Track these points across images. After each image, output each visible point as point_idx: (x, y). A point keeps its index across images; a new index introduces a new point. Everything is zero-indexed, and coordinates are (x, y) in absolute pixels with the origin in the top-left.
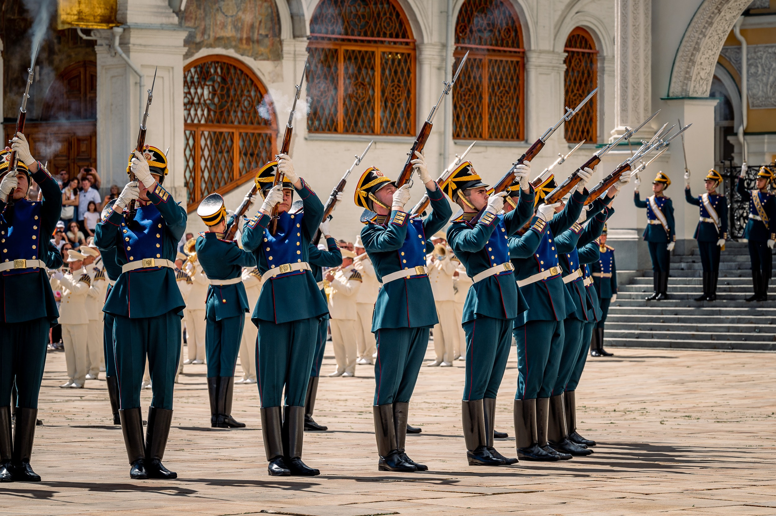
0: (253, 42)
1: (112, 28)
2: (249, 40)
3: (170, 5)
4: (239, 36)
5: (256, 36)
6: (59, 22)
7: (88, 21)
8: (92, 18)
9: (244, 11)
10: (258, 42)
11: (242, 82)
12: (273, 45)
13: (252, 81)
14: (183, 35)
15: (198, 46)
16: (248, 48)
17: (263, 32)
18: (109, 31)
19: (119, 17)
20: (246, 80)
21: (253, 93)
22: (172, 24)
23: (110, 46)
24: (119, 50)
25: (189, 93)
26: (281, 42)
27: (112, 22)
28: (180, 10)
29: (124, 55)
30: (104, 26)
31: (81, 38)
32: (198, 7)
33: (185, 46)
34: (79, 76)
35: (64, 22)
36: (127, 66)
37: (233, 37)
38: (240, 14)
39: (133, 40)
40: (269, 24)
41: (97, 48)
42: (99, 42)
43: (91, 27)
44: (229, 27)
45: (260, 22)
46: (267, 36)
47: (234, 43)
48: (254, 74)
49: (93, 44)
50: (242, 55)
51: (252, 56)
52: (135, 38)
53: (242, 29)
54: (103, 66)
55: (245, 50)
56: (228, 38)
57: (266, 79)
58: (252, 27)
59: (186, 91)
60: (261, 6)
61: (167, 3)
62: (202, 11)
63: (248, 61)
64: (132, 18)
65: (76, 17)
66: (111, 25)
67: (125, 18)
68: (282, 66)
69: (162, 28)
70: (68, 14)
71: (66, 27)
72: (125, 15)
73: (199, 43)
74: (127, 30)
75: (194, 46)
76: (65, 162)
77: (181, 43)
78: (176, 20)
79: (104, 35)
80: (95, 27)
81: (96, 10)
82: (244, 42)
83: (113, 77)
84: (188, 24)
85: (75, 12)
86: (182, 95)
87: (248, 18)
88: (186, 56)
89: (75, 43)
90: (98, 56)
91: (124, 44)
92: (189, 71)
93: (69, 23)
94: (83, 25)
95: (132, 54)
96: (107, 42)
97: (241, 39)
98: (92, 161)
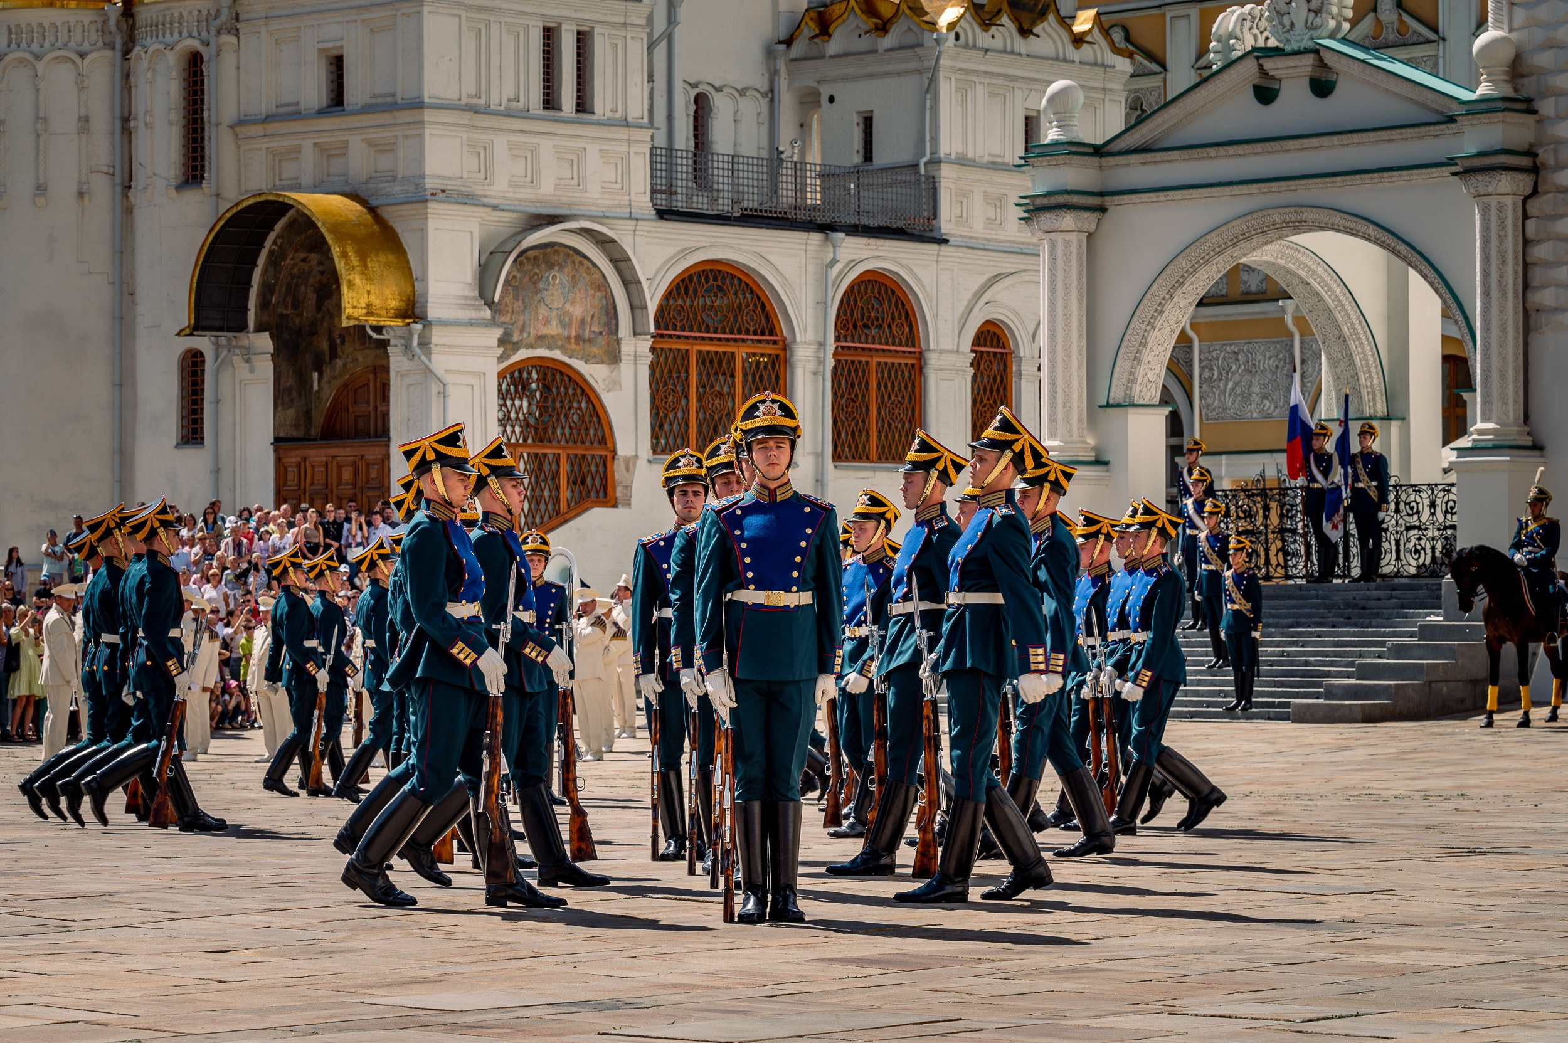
0: (584, 341)
1: (408, 324)
2: (579, 339)
3: (481, 295)
4: (566, 333)
5: (587, 334)
6: (344, 317)
7: (379, 315)
8: (384, 312)
9: (573, 303)
10: (590, 341)
11: (571, 392)
12: (608, 344)
13: (583, 390)
14: (498, 332)
15: (516, 347)
16: (578, 348)
17: (596, 328)
18: (406, 328)
19: (417, 311)
20: (574, 389)
21: (583, 405)
22: (483, 319)
23: (407, 347)
24: (418, 351)
25: (505, 405)
26: (618, 341)
27: (409, 317)
28: (493, 302)
29: (423, 358)
30: (399, 322)
31: (370, 337)
32: (516, 298)
33: (499, 346)
34: (368, 385)
35: (349, 318)
36: (428, 371)
37: (558, 335)
38: (567, 306)
39: (435, 340)
40: (604, 319)
41: (390, 350)
42: (392, 342)
43: (382, 323)
44: (554, 323)
45: (593, 316)
46: (601, 333)
47: (560, 343)
48: (585, 380)
49: (384, 344)
50: (570, 357)
51: (582, 359)
52: (437, 337)
53: (570, 325)
54: (397, 372)
55: (573, 351)
56: (552, 337)
57: (599, 388)
58: (582, 322)
59: (501, 402)
60: (594, 296)
61: (476, 293)
62: (520, 303)
63: (578, 364)
64: (434, 311)
65: (364, 311)
66: (407, 321)
67: (425, 313)
68: (619, 371)
69: (471, 323)
70: (355, 307)
71: (352, 323)
72: (425, 307)
73: (517, 343)
74: (428, 325)
75: (510, 346)
76: (350, 492)
77: (496, 343)
78: (488, 314)
79: (400, 332)
80: (388, 323)
81: (389, 302)
82: (573, 341)
83: (409, 386)
84: (503, 319)
85: (364, 305)
86: (497, 408)
87: (577, 311)
88: (501, 359)
89: (363, 344)
90: (392, 359)
91: (425, 344)
92: (505, 377)
93: (356, 319)
94: (373, 321)
95: (434, 357)
96: (403, 342)
97: (569, 338)
98: (384, 490)
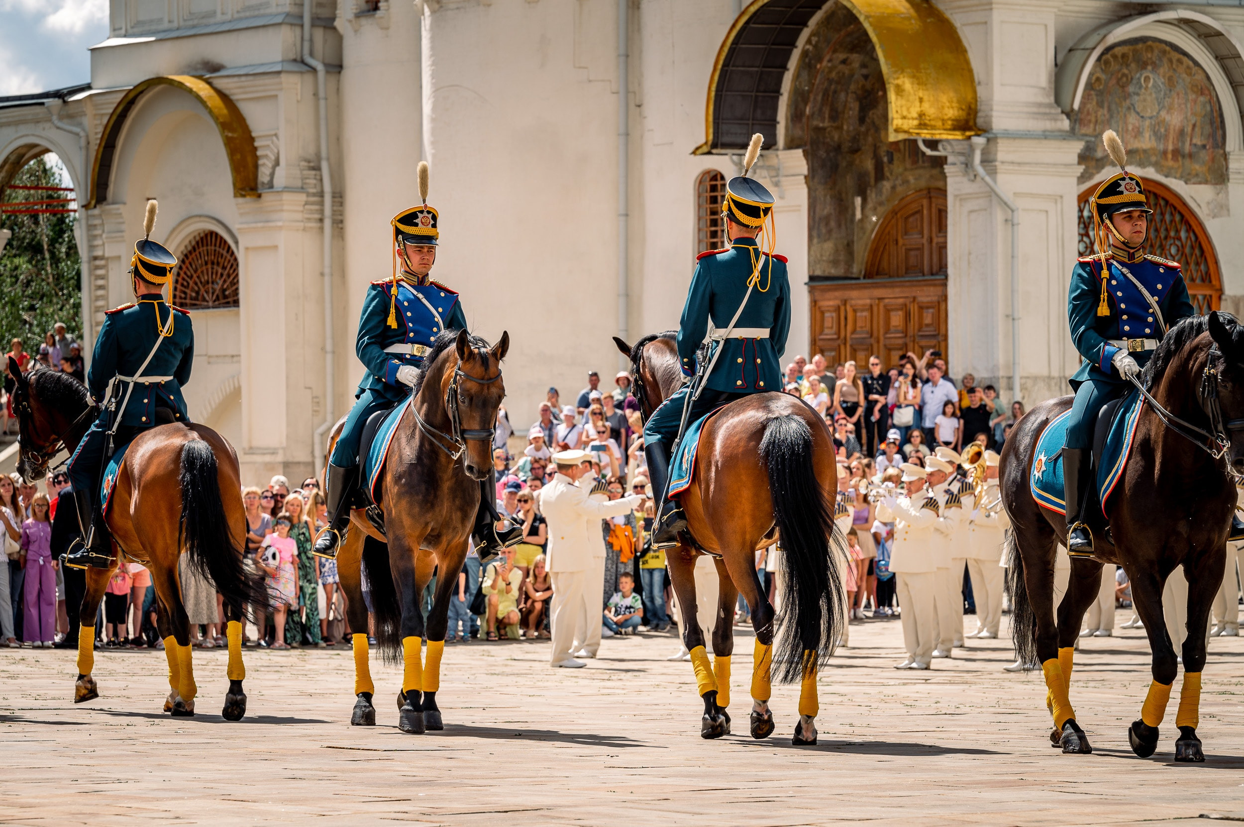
0: (1183, 156)
1: (969, 138)
2: (1177, 153)
3: (1058, 101)
4: (1161, 147)
5: (1187, 148)
6: (891, 129)
7: (933, 127)
8: (940, 124)
9: (1170, 110)
10: (1191, 156)
11: (1168, 217)
12: (1213, 160)
13: (1182, 216)
14: (1077, 146)
15: (1101, 163)
16: (1176, 165)
17: (1198, 141)
18: (965, 143)
19: (980, 121)
20: (1172, 214)
21: (1183, 234)
22: (1060, 131)
23: (968, 165)
24: (980, 170)
25: (1088, 235)
26: (1225, 156)
27: (970, 129)
28: (1072, 110)
29: (988, 179)
30: (958, 135)
31: (924, 154)
32: (1100, 105)
33: (1079, 163)
34: (919, 212)
35: (897, 131)
36: (992, 194)
37: (1153, 149)
38: (1163, 113)
39: (1001, 156)
40: (1208, 129)
41: (947, 169)
42: (950, 159)
43: (938, 137)
44: (1147, 135)
45: (1194, 126)
46: (1204, 146)
47: (1153, 159)
48: (1185, 204)
49: (940, 162)
50: (1167, 176)
51: (1181, 178)
52: (1004, 152)
53: (1166, 137)
54: (956, 196)
55: (1171, 168)
56: (1145, 151)
57: (1202, 213)
58: (1182, 133)
59: (1082, 232)
60: (1195, 101)
61: (1052, 99)
62: (1105, 111)
63: (1176, 185)
64: (1000, 122)
65: (916, 122)
66: (968, 133)
67: (989, 123)
68: (1227, 193)
69: (1046, 136)
70: (904, 118)
71: (901, 137)
72: (989, 117)
73: (1102, 159)
74: (991, 141)
75: (1093, 163)
76: (900, 341)
77: (1075, 159)
78: (1066, 124)
79: (958, 148)
80: (944, 137)
81: (946, 110)
82: (1170, 156)
83: (971, 212)
84: (1084, 130)
85: (915, 115)
86: (1076, 238)
87: (1175, 120)
88: (1082, 179)
89: (915, 162)
90: (950, 181)
91: (988, 160)
92: (1087, 201)
93: (905, 132)
94: (926, 134)
95: (1000, 177)
96: (962, 159)
97: (1165, 153)
98: (941, 338)
